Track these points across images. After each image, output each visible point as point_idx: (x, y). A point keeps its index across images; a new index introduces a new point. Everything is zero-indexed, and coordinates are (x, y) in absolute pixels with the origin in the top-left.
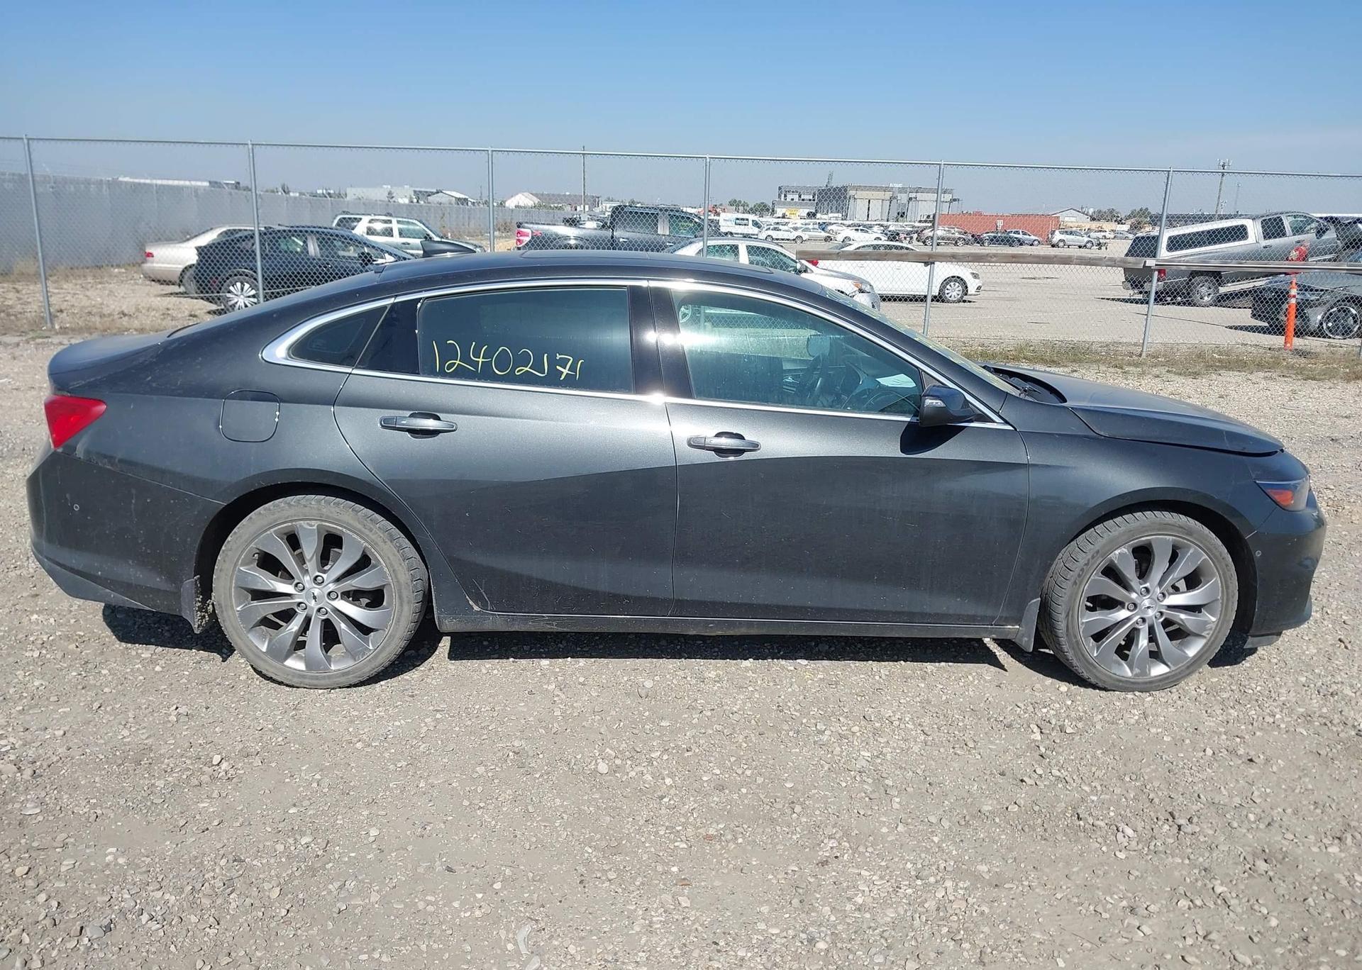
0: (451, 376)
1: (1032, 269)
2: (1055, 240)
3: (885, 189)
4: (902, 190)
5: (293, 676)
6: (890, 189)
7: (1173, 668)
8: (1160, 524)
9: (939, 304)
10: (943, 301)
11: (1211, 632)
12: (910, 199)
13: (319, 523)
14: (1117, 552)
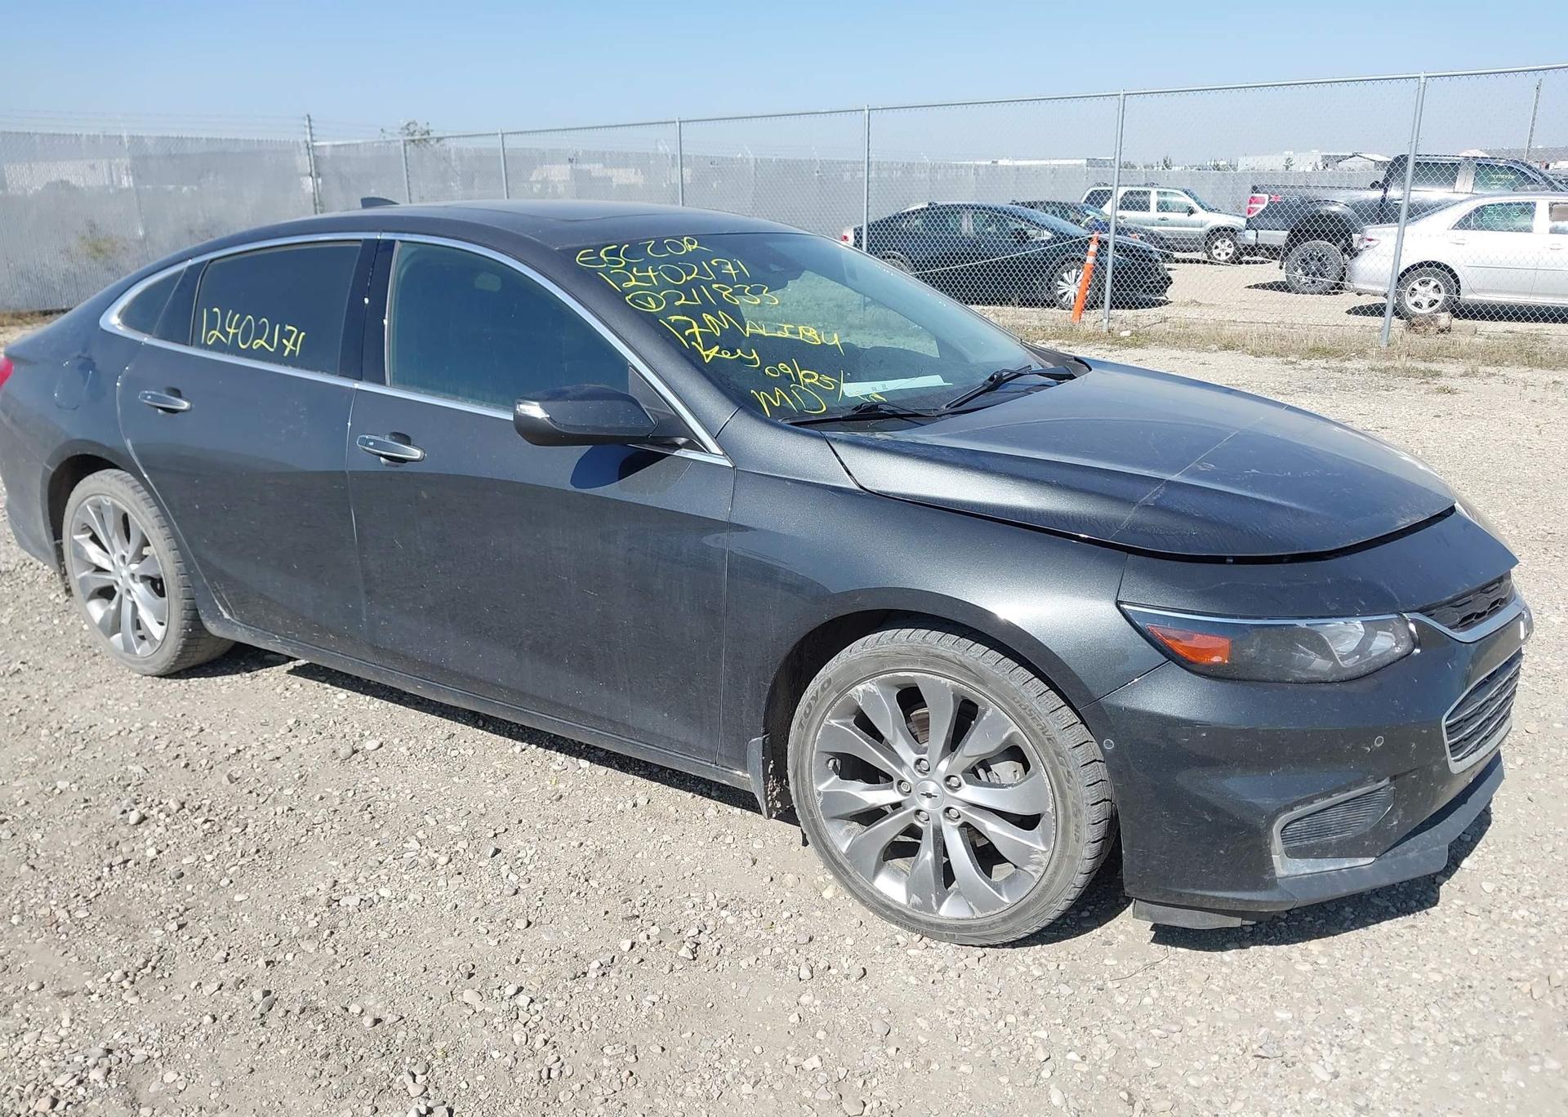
0: (212, 348)
7: (978, 914)
8: (927, 654)
11: (1042, 870)
13: (112, 499)
14: (860, 688)
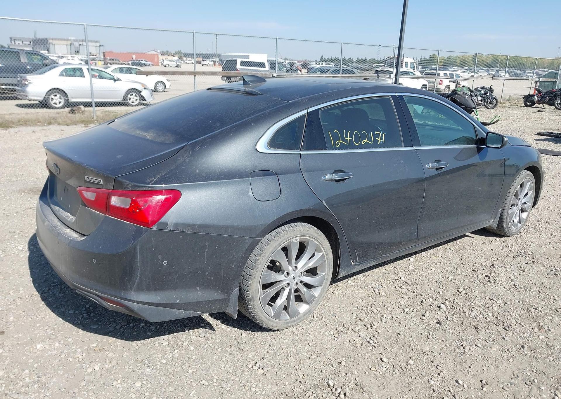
0: (339, 148)
1: (174, 77)
2: (165, 64)
3: (67, 40)
4: (76, 41)
5: (284, 324)
6: (70, 40)
9: (156, 93)
10: (157, 92)
12: (80, 45)
13: (300, 237)
14: (518, 187)
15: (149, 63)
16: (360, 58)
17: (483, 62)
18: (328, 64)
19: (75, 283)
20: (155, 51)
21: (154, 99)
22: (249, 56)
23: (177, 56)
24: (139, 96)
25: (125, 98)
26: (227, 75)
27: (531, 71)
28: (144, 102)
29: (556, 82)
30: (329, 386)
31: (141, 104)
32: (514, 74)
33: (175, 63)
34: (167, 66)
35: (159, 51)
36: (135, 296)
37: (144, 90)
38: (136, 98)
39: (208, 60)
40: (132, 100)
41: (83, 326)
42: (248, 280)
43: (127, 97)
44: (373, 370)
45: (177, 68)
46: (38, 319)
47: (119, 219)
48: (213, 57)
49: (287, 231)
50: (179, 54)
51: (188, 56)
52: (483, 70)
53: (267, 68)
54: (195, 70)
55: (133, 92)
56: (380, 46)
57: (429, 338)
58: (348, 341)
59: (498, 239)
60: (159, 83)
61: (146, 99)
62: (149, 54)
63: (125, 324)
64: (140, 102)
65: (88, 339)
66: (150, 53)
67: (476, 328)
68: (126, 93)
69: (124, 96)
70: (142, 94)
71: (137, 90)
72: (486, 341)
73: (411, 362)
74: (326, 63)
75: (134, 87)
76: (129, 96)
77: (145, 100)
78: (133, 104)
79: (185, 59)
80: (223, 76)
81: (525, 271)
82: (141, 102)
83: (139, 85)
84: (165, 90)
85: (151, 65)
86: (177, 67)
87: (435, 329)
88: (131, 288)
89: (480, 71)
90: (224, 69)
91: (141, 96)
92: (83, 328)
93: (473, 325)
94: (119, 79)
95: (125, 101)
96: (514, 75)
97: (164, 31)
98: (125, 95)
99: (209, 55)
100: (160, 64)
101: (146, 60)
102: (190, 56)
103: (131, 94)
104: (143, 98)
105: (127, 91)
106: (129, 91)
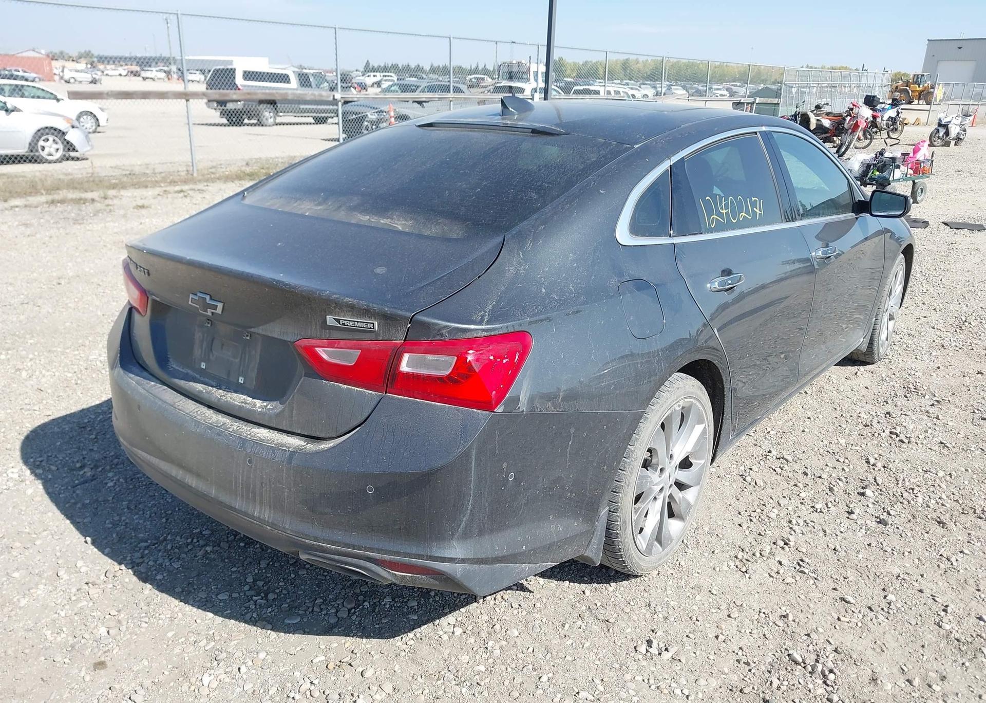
0: (716, 230)
2: (66, 77)
13: (682, 401)
15: (33, 75)
16: (436, 65)
17: (639, 71)
18: (386, 76)
19: (307, 541)
20: (34, 50)
21: (92, 147)
22: (232, 61)
23: (83, 61)
24: (63, 143)
25: (33, 146)
26: (217, 97)
27: (719, 87)
28: (73, 154)
29: (778, 104)
30: (796, 663)
31: (68, 159)
32: (694, 92)
33: (89, 76)
34: (72, 81)
35: (43, 52)
36: (457, 549)
37: (72, 130)
38: (55, 146)
39: (154, 69)
40: (47, 150)
41: (269, 623)
42: (617, 491)
43: (36, 144)
44: (844, 622)
45: (93, 85)
46: (160, 622)
47: (419, 400)
48: (159, 64)
49: (668, 391)
50: (85, 57)
51: (106, 62)
52: (646, 84)
53: (294, 83)
54: (187, 90)
55: (48, 134)
56: (514, 42)
57: (886, 551)
58: (768, 575)
59: (862, 368)
60: (86, 114)
61: (77, 148)
62: (23, 58)
63: (353, 605)
64: (65, 156)
65: (298, 649)
66: (25, 54)
67: (939, 523)
68: (34, 137)
69: (30, 144)
70: (67, 137)
71: (55, 130)
72: (970, 543)
73: (891, 597)
74: (382, 74)
75: (49, 125)
76: (41, 143)
77: (74, 150)
78: (50, 158)
79: (101, 67)
80: (209, 101)
81: (940, 418)
82: (67, 155)
83: (61, 119)
84: (99, 129)
85: (37, 80)
86: (91, 82)
87: (884, 533)
88: (453, 535)
89: (642, 86)
90: (210, 85)
91: (65, 143)
92: (270, 626)
93: (932, 519)
94: (16, 107)
95: (32, 154)
96: (694, 94)
97: (119, 11)
98: (32, 141)
99: (149, 59)
100: (56, 78)
101: (25, 69)
102: (111, 62)
103: (43, 138)
104: (70, 147)
105: (36, 133)
106: (39, 134)
